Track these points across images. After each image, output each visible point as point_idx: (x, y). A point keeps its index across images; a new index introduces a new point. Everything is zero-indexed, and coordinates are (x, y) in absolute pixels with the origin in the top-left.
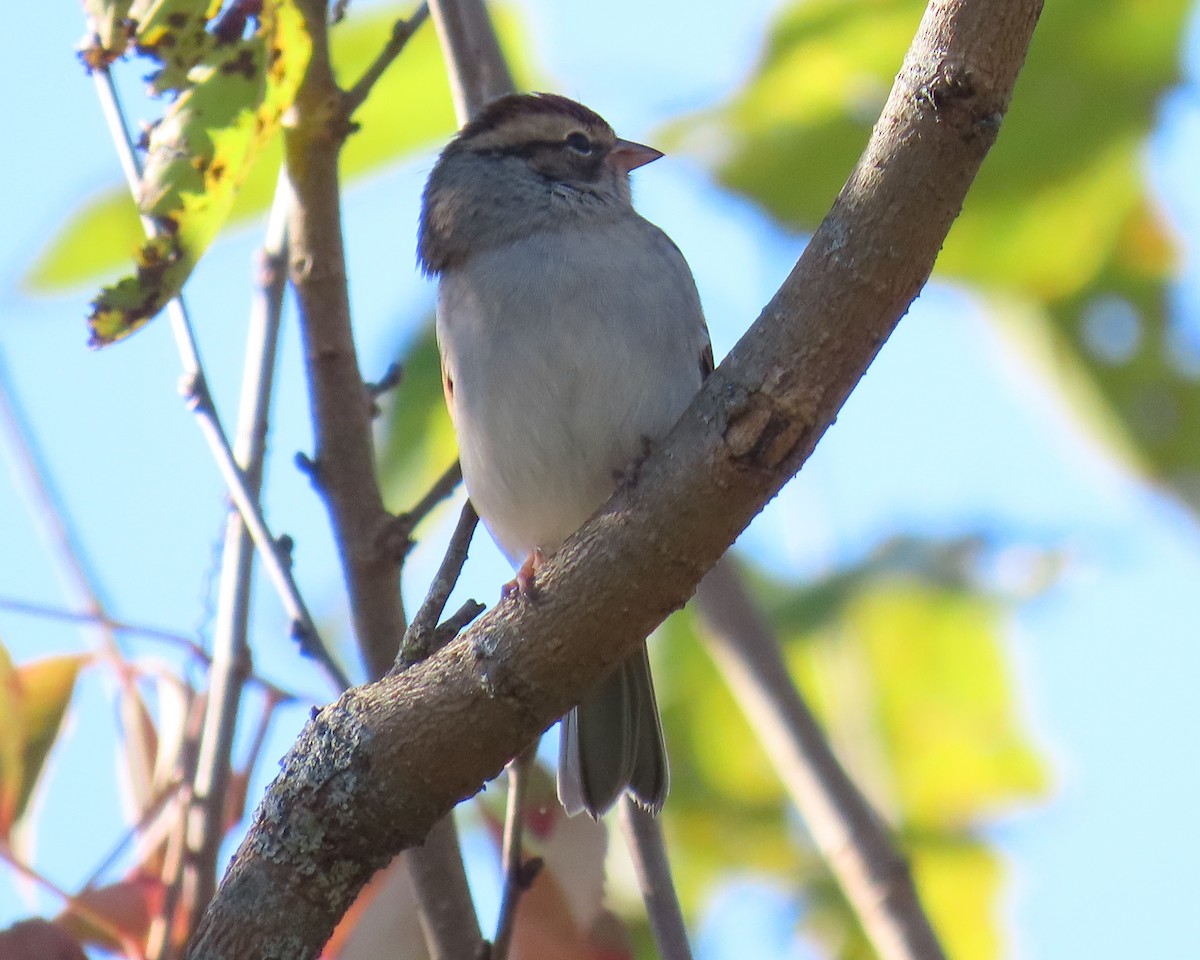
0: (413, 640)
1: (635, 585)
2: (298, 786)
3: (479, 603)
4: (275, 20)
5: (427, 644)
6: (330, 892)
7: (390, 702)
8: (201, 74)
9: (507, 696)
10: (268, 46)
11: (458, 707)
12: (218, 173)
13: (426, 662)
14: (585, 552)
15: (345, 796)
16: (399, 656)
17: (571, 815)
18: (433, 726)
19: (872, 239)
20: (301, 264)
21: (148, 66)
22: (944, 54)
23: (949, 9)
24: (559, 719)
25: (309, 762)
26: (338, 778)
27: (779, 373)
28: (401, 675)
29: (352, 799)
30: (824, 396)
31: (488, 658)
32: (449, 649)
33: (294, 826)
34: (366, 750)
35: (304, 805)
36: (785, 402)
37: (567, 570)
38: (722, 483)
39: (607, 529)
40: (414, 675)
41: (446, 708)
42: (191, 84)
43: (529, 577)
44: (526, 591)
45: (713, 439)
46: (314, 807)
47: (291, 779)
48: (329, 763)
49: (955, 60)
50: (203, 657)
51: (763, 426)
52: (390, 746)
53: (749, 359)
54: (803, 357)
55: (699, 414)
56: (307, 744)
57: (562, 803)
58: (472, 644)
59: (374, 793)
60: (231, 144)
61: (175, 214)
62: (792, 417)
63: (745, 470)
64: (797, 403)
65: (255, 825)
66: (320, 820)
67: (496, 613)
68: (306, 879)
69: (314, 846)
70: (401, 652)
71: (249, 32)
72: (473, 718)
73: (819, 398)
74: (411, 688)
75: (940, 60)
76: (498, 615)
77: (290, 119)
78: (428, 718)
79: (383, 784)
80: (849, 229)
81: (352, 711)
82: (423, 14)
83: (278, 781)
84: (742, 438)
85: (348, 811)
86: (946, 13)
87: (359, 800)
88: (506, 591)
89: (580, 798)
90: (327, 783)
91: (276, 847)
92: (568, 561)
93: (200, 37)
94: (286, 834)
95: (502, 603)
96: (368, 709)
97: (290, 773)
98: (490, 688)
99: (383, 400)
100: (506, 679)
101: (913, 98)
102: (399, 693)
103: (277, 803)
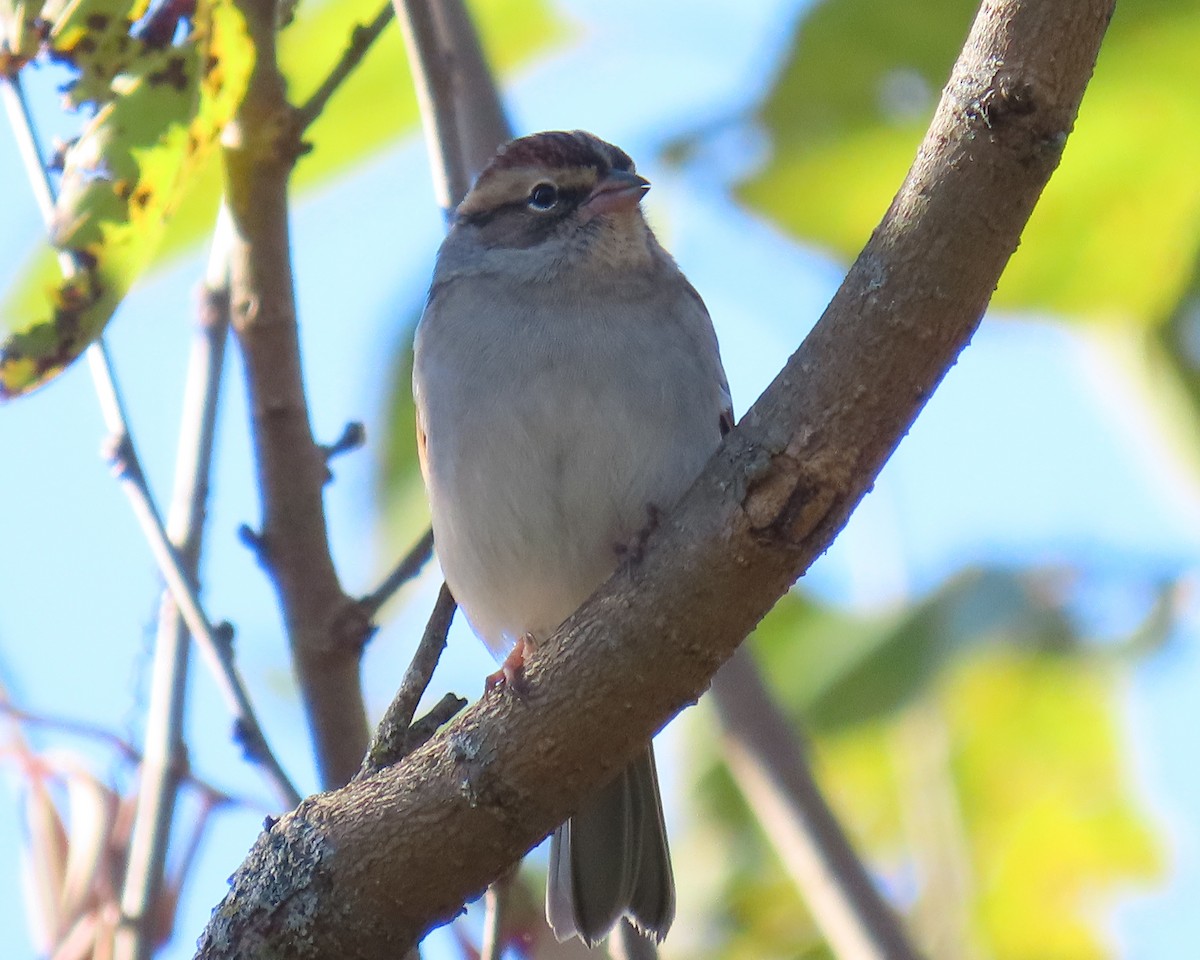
0: (382, 739)
1: (641, 678)
2: (249, 908)
3: (459, 698)
4: (211, 24)
5: (399, 745)
7: (355, 811)
8: (125, 84)
9: (492, 805)
10: (201, 50)
11: (435, 817)
12: (143, 200)
13: (397, 766)
14: (582, 638)
15: (305, 920)
16: (367, 758)
18: (406, 840)
19: (916, 277)
20: (245, 307)
21: (64, 74)
22: (1000, 63)
23: (1005, 11)
24: (548, 834)
25: (262, 880)
26: (295, 899)
27: (807, 433)
28: (369, 780)
29: (312, 923)
30: (860, 458)
31: (470, 760)
32: (424, 751)
33: (244, 954)
34: (328, 866)
35: (257, 930)
36: (814, 465)
37: (562, 659)
38: (741, 559)
39: (607, 613)
40: (384, 780)
41: (422, 818)
42: (114, 96)
43: (517, 667)
44: (514, 684)
45: (730, 508)
46: (267, 933)
47: (242, 899)
48: (284, 880)
49: (1011, 71)
50: (133, 756)
51: (788, 494)
52: (355, 862)
53: (773, 415)
54: (834, 415)
55: (715, 479)
56: (260, 860)
58: (451, 745)
59: (337, 917)
60: (159, 166)
61: (93, 248)
62: (823, 484)
63: (769, 544)
64: (827, 467)
65: (200, 953)
66: (275, 947)
67: (478, 709)
70: (369, 754)
71: (180, 36)
72: (452, 830)
73: (853, 461)
74: (380, 795)
75: (996, 70)
76: (481, 712)
77: (231, 137)
78: (401, 829)
79: (348, 906)
80: (888, 266)
81: (313, 822)
82: (386, 15)
83: (227, 902)
84: (764, 507)
85: (307, 937)
86: (1002, 17)
87: (320, 925)
88: (491, 683)
89: (572, 921)
90: (283, 904)
92: (562, 649)
93: (124, 42)
95: (486, 697)
96: (331, 819)
97: (240, 893)
98: (472, 795)
100: (490, 787)
101: (964, 115)
102: (366, 801)
103: (225, 927)
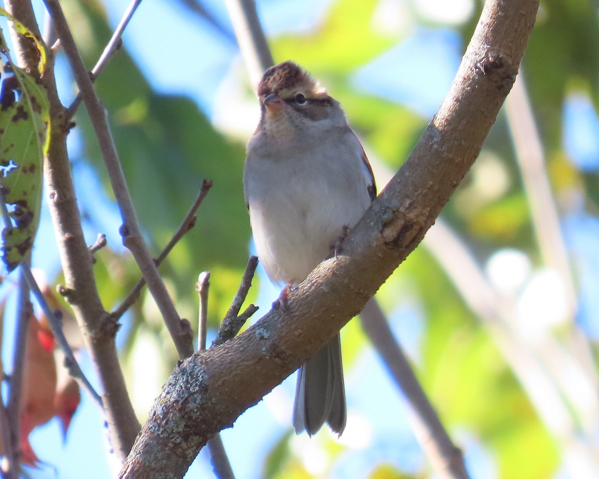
0: (225, 325)
1: (338, 304)
2: (172, 400)
3: (256, 306)
6: (187, 451)
7: (217, 359)
9: (275, 357)
11: (251, 363)
14: (313, 288)
15: (195, 405)
18: (238, 372)
19: (453, 136)
22: (488, 47)
23: (490, 25)
25: (177, 388)
26: (192, 397)
27: (408, 202)
29: (199, 406)
30: (430, 212)
31: (266, 339)
33: (170, 420)
34: (205, 383)
35: (175, 409)
36: (411, 215)
37: (304, 296)
39: (323, 277)
40: (229, 346)
41: (245, 363)
43: (285, 299)
44: (284, 306)
45: (375, 234)
46: (180, 410)
47: (168, 396)
48: (187, 389)
49: (493, 50)
51: (400, 228)
52: (217, 381)
53: (393, 194)
54: (419, 194)
55: (368, 221)
56: (176, 379)
58: (257, 332)
59: (210, 404)
62: (415, 223)
63: (391, 249)
64: (417, 216)
65: (150, 418)
66: (183, 417)
67: (269, 316)
68: (176, 445)
69: (181, 429)
72: (259, 368)
73: (427, 214)
74: (227, 353)
75: (486, 50)
76: (270, 318)
78: (236, 368)
79: (214, 399)
80: (441, 132)
81: (199, 364)
83: (162, 397)
84: (390, 233)
85: (196, 412)
86: (488, 27)
87: (202, 408)
88: (274, 305)
89: (303, 425)
90: (187, 399)
91: (161, 429)
92: (304, 292)
94: (167, 423)
95: (272, 311)
96: (206, 362)
97: (167, 393)
98: (267, 354)
100: (274, 350)
101: (473, 68)
102: (221, 355)
103: (161, 408)
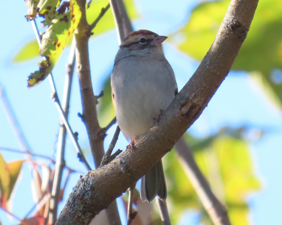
0: (105, 159)
1: (159, 146)
2: (77, 194)
3: (121, 150)
4: (73, 8)
5: (108, 160)
6: (85, 220)
7: (99, 174)
8: (55, 21)
9: (128, 173)
10: (71, 14)
11: (116, 175)
12: (59, 45)
13: (108, 164)
14: (147, 138)
15: (88, 197)
16: (101, 163)
17: (144, 202)
18: (110, 180)
19: (216, 61)
20: (79, 67)
21: (42, 19)
22: (234, 17)
23: (235, 6)
24: (140, 178)
25: (80, 189)
26: (87, 193)
27: (193, 94)
28: (102, 167)
29: (90, 198)
30: (205, 99)
31: (123, 163)
32: (114, 161)
33: (76, 204)
34: (93, 186)
35: (79, 199)
36: (195, 101)
37: (142, 142)
38: (180, 121)
39: (152, 132)
40: (105, 168)
41: (113, 175)
42: (52, 24)
43: (133, 144)
44: (132, 147)
45: (178, 110)
46: (81, 199)
47: (75, 193)
48: (84, 189)
49: (236, 18)
50: (54, 162)
51: (190, 107)
52: (99, 185)
53: (187, 91)
54: (199, 90)
55: (174, 104)
56: (79, 184)
57: (141, 199)
58: (119, 160)
59: (95, 196)
60: (62, 38)
61: (48, 55)
62: (197, 105)
64: (198, 101)
65: (67, 204)
66: (82, 203)
67: (125, 152)
68: (79, 217)
69: (81, 209)
70: (102, 162)
71: (66, 11)
72: (119, 178)
73: (203, 100)
74: (104, 171)
75: (233, 18)
76: (125, 153)
77: (76, 32)
78: (109, 178)
79: (98, 194)
80: (210, 59)
81: (90, 176)
82: (108, 6)
83: (72, 193)
84: (185, 110)
85: (89, 200)
86: (234, 7)
87: (92, 198)
88: (127, 147)
89: (145, 197)
90: (84, 194)
91: (72, 209)
92: (142, 140)
93: (54, 12)
94: (74, 206)
95: (127, 150)
96: (94, 176)
97: (75, 191)
98: (124, 171)
99: (99, 100)
100: (127, 169)
101: (226, 28)
102: (101, 172)
103: (72, 198)
